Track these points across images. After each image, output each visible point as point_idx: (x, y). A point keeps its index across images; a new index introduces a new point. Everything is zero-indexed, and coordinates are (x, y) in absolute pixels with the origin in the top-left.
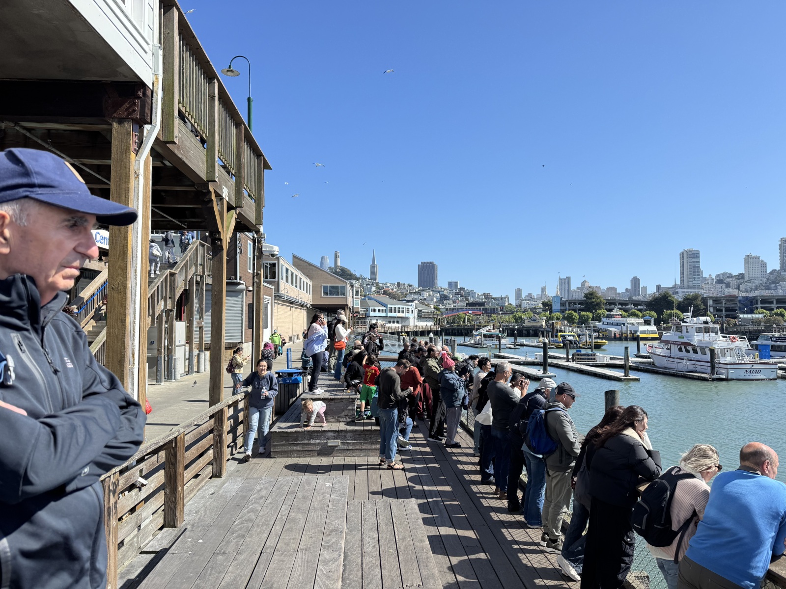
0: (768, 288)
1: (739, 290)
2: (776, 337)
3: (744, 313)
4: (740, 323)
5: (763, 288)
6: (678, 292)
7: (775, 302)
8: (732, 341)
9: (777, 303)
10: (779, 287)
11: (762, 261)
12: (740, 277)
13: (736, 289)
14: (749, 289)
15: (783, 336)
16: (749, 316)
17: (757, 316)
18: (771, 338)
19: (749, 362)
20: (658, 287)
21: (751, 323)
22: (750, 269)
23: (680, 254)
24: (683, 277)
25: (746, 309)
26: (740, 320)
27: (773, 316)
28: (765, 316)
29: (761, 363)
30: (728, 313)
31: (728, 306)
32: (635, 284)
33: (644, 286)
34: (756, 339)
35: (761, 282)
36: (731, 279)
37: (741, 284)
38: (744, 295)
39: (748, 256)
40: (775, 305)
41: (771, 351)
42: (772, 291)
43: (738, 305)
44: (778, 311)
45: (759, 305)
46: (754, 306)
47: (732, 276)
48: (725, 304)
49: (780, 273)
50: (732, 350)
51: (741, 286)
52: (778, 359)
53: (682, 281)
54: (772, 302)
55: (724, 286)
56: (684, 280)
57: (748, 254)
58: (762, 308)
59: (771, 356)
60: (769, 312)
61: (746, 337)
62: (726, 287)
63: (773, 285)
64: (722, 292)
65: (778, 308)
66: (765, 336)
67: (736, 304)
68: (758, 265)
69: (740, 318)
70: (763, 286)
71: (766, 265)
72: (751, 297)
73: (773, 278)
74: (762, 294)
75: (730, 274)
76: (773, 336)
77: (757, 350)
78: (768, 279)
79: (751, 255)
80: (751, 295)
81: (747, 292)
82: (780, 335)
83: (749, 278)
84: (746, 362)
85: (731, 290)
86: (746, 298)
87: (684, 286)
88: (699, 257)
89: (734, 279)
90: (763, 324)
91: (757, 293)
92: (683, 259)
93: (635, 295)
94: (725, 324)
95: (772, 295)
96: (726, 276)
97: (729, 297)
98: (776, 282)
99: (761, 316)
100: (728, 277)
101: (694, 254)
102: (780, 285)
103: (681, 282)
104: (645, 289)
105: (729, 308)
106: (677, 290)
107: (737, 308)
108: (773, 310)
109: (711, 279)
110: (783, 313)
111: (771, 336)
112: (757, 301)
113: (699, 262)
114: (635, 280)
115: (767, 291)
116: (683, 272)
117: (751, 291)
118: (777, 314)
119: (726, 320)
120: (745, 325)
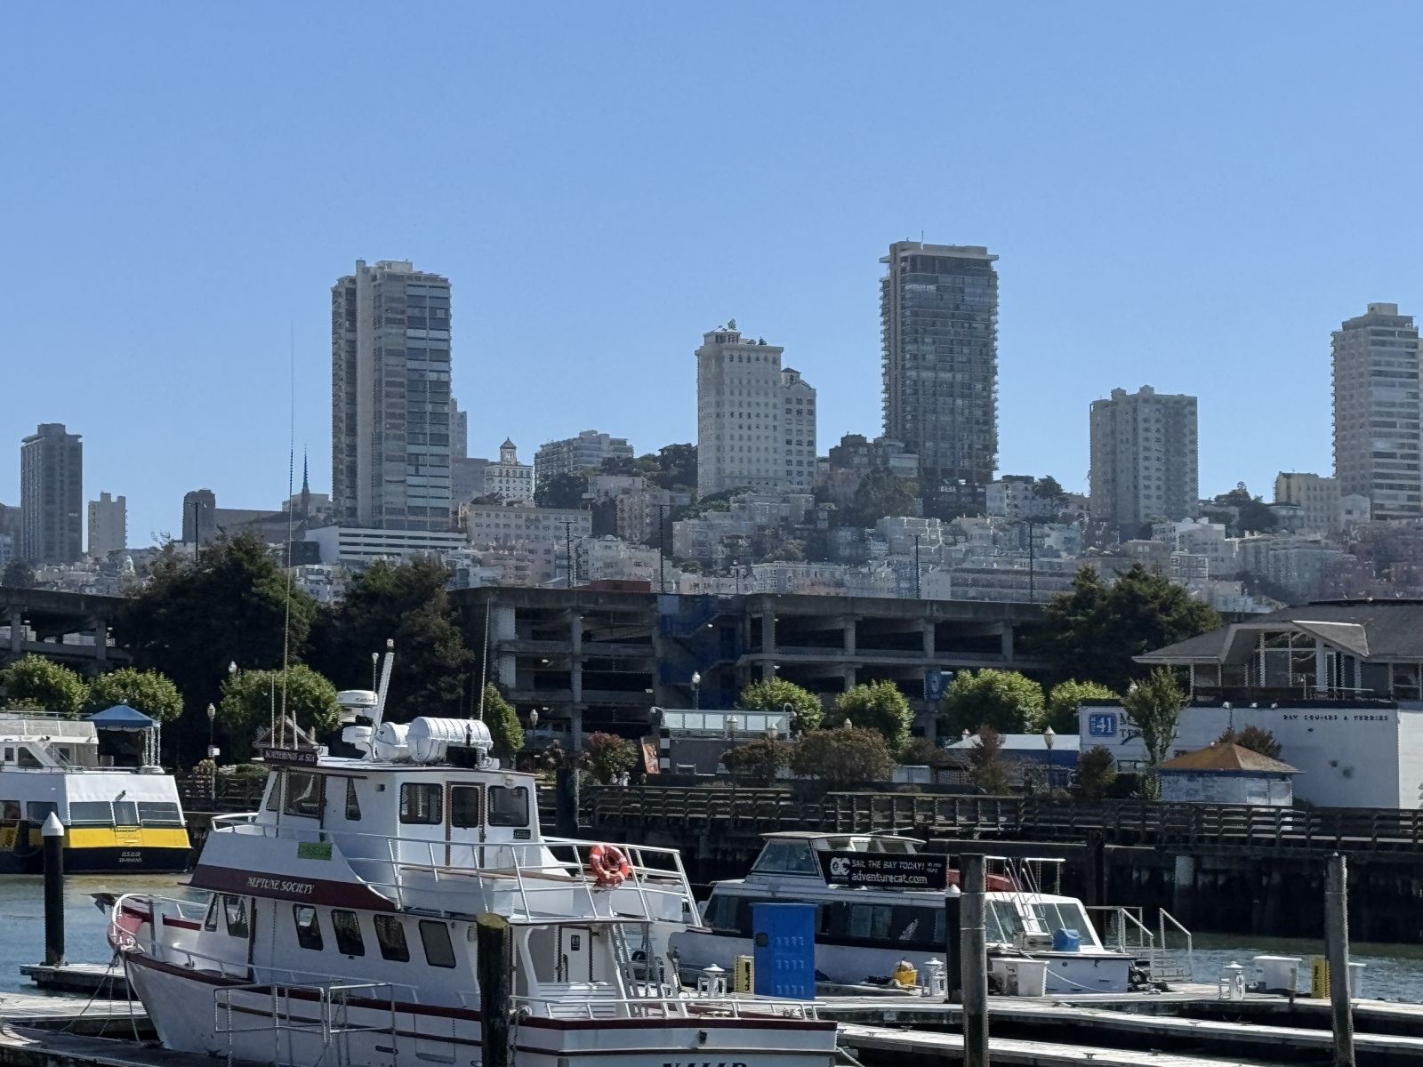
0: (819, 551)
1: (667, 552)
2: (851, 856)
3: (686, 700)
4: (666, 763)
5: (794, 545)
6: (315, 547)
7: (851, 638)
8: (601, 882)
9: (862, 644)
10: (878, 548)
11: (793, 375)
12: (674, 471)
13: (651, 544)
14: (720, 552)
15: (882, 850)
16: (714, 721)
17: (755, 722)
18: (825, 858)
19: (687, 1016)
20: (199, 506)
21: (722, 769)
22: (727, 419)
23: (336, 293)
24: (352, 449)
25: (697, 677)
26: (665, 743)
27: (841, 724)
28: (796, 725)
29: (752, 1023)
30: (602, 697)
31: (599, 650)
32: (49, 471)
33: (106, 496)
34: (742, 871)
35: (785, 510)
36: (625, 481)
37: (679, 513)
38: (688, 583)
39: (720, 338)
40: (849, 655)
41: (820, 940)
42: (840, 570)
43: (659, 649)
44: (865, 693)
45: (772, 656)
46: (743, 660)
47: (630, 461)
48: (587, 637)
49: (886, 461)
50: (604, 942)
51: (677, 526)
52: (856, 993)
53: (345, 473)
54: (836, 640)
55: (582, 521)
56: (352, 470)
57: (719, 325)
58: (786, 673)
59: (821, 976)
60: (816, 700)
61: (676, 852)
62: (598, 532)
63: (845, 535)
64: (572, 561)
65: (866, 675)
66: (791, 849)
67: (648, 640)
68: (770, 400)
69: (666, 733)
70: (792, 532)
71: (812, 402)
72: (726, 602)
73: (846, 485)
74: (789, 587)
75: (620, 445)
76: (838, 850)
77: (747, 934)
78: (821, 495)
79: (736, 337)
80: (728, 588)
81: (707, 566)
82: (872, 845)
83: (720, 481)
84: (670, 1015)
85: (622, 551)
86: (700, 605)
87: (352, 511)
88: (444, 324)
89: (639, 482)
90: (784, 772)
91: (761, 579)
92: (353, 329)
93: (51, 557)
94: (584, 766)
95: (842, 592)
96: (597, 463)
97: (611, 597)
98: (861, 516)
99: (775, 723)
100: (610, 467)
101: (416, 301)
102: (882, 537)
103: (336, 481)
104: (112, 512)
105: (606, 663)
106: (310, 536)
107: (651, 668)
108: (838, 686)
109: (513, 470)
110: (890, 707)
111: (825, 847)
112: (757, 624)
113: (443, 356)
114: (49, 449)
115: (815, 567)
116: (352, 417)
117: (729, 561)
118: (859, 713)
119: (586, 744)
120: (688, 780)
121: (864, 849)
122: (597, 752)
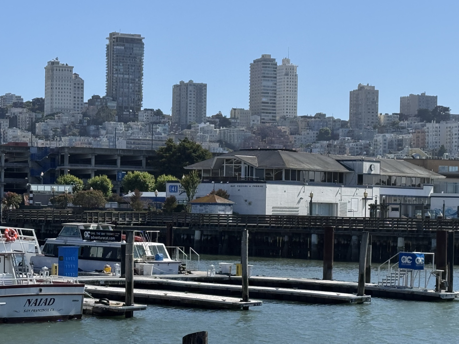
0: (84, 133)
1: (34, 133)
2: (91, 231)
3: (38, 181)
4: (31, 202)
5: (75, 131)
7: (93, 161)
8: (8, 240)
9: (97, 163)
10: (103, 132)
11: (76, 75)
12: (37, 107)
13: (28, 130)
14: (51, 133)
15: (101, 229)
16: (47, 188)
17: (61, 188)
18: (83, 231)
19: (36, 283)
21: (50, 203)
22: (54, 90)
25: (42, 174)
26: (31, 195)
27: (89, 189)
28: (74, 189)
29: (57, 285)
30: (11, 180)
31: (10, 165)
34: (55, 236)
35: (73, 119)
36: (20, 110)
37: (38, 120)
38: (40, 143)
39: (53, 63)
40: (93, 166)
41: (80, 258)
42: (91, 139)
43: (30, 164)
44: (97, 179)
45: (67, 167)
46: (58, 168)
47: (22, 103)
48: (6, 161)
49: (106, 104)
50: (9, 259)
51: (37, 125)
52: (91, 275)
54: (88, 162)
55: (6, 123)
57: (53, 59)
58: (72, 172)
59: (80, 270)
60: (82, 181)
61: (33, 230)
62: (11, 126)
63: (92, 128)
64: (2, 136)
65: (98, 173)
68: (69, 84)
69: (31, 192)
70: (75, 127)
71: (83, 84)
72: (52, 150)
73: (93, 111)
74: (74, 145)
75: (19, 98)
76: (86, 229)
77: (56, 256)
78: (85, 115)
79: (58, 63)
80: (54, 145)
81: (47, 138)
82: (98, 227)
83: (52, 110)
84: (30, 283)
85: (19, 132)
86: (44, 150)
89: (25, 110)
90: (70, 205)
91: (64, 142)
94: (4, 203)
95: (91, 146)
96: (11, 103)
97: (15, 148)
98: (98, 122)
99: (68, 188)
100: (15, 105)
102: (104, 128)
105: (12, 169)
107: (27, 171)
108: (89, 176)
110: (105, 183)
111: (83, 228)
112: (63, 157)
115: (82, 138)
117: (54, 135)
118: (95, 185)
119: (5, 196)
120: (39, 207)
121: (95, 229)
122: (8, 199)
